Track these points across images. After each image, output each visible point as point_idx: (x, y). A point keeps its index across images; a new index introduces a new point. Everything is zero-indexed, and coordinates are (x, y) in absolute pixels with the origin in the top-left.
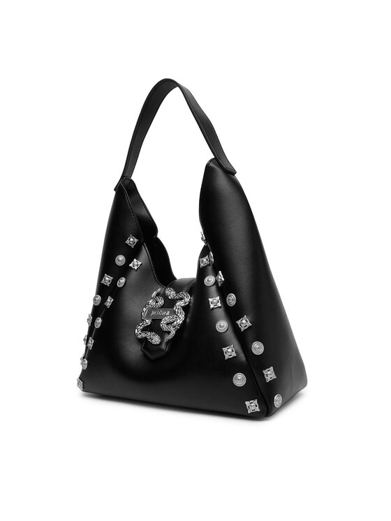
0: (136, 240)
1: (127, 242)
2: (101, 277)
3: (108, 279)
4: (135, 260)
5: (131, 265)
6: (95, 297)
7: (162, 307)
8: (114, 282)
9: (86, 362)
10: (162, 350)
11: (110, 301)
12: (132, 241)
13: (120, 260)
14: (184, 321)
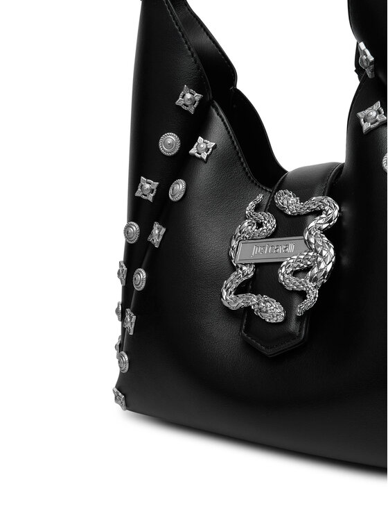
0: (198, 97)
1: (180, 102)
2: (134, 183)
3: (148, 187)
4: (200, 139)
5: (193, 151)
6: (128, 227)
7: (274, 235)
8: (162, 192)
9: (126, 358)
10: (291, 335)
11: (157, 233)
12: (188, 98)
13: (169, 142)
14: (336, 265)
